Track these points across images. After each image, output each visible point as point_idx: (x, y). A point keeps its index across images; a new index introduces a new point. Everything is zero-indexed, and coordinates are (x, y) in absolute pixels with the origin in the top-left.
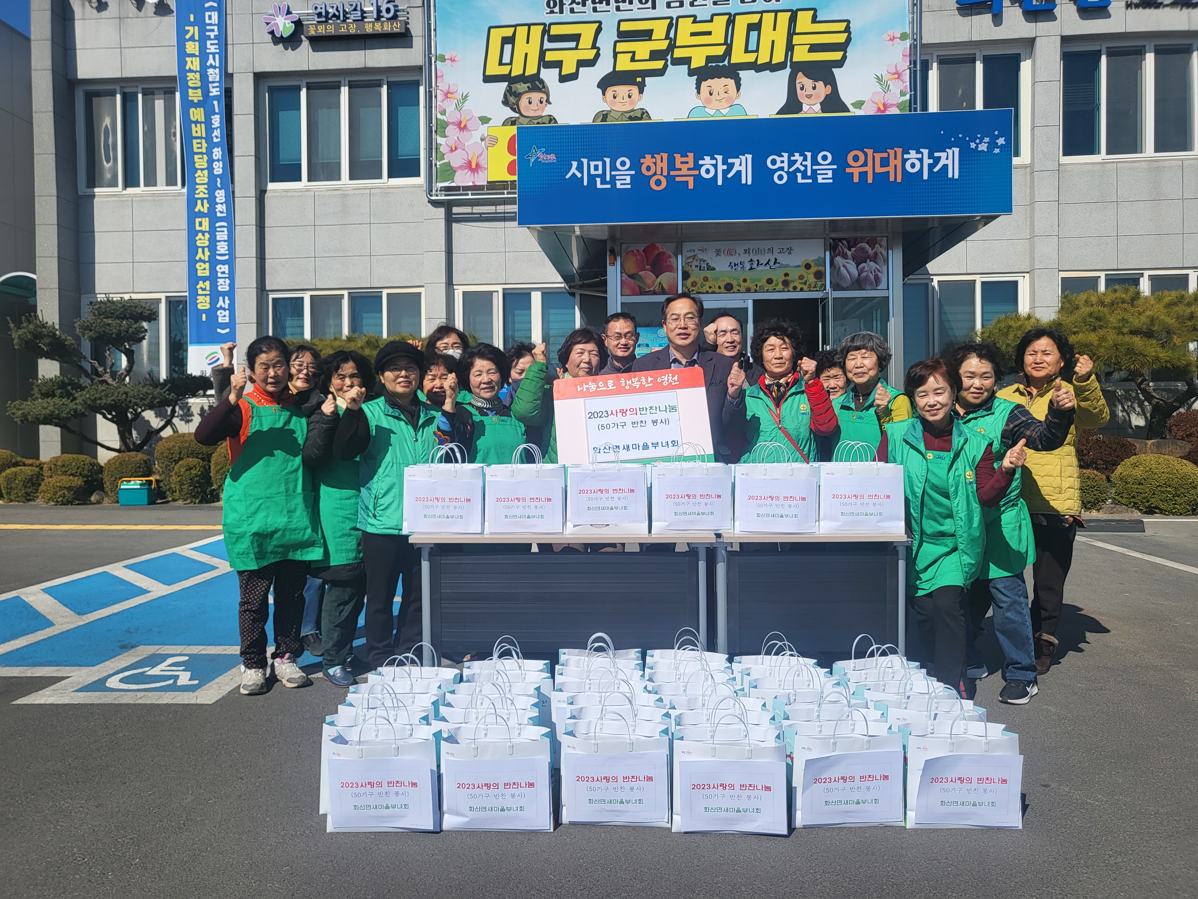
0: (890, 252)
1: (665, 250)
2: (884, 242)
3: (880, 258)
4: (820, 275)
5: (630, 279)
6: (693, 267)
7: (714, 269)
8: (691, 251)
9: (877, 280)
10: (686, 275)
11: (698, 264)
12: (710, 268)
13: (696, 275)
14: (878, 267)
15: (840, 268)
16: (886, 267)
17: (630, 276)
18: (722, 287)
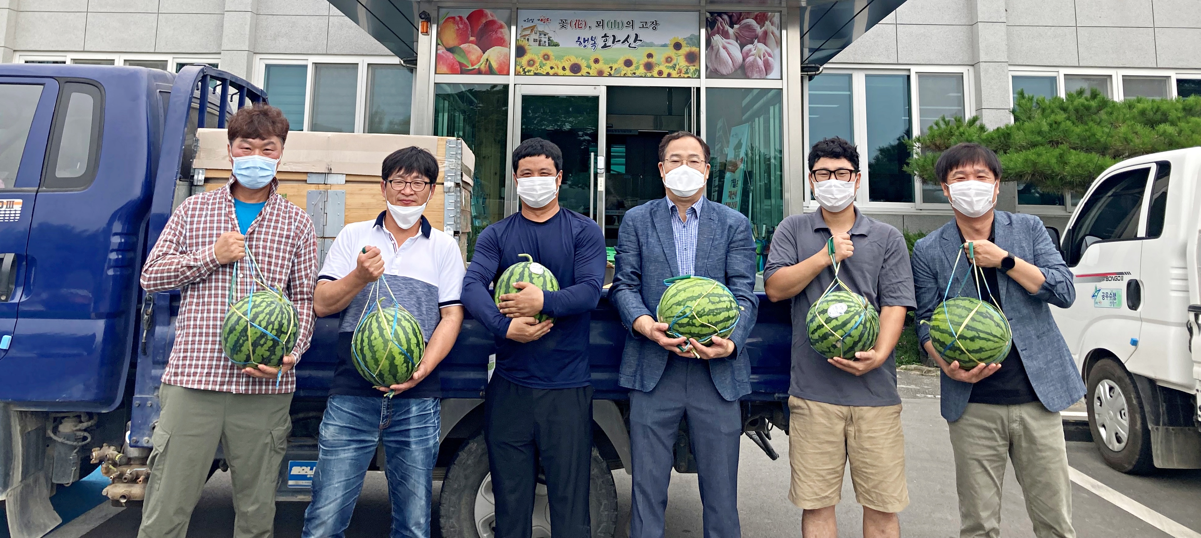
0: (784, 32)
1: (496, 19)
2: (776, 18)
3: (771, 40)
4: (693, 58)
5: (449, 54)
6: (531, 40)
7: (557, 45)
8: (528, 20)
9: (768, 67)
10: (521, 51)
11: (537, 37)
12: (552, 44)
13: (534, 52)
14: (769, 50)
15: (718, 50)
16: (779, 50)
17: (450, 50)
18: (567, 67)
